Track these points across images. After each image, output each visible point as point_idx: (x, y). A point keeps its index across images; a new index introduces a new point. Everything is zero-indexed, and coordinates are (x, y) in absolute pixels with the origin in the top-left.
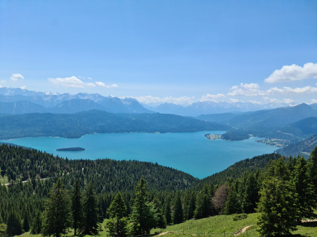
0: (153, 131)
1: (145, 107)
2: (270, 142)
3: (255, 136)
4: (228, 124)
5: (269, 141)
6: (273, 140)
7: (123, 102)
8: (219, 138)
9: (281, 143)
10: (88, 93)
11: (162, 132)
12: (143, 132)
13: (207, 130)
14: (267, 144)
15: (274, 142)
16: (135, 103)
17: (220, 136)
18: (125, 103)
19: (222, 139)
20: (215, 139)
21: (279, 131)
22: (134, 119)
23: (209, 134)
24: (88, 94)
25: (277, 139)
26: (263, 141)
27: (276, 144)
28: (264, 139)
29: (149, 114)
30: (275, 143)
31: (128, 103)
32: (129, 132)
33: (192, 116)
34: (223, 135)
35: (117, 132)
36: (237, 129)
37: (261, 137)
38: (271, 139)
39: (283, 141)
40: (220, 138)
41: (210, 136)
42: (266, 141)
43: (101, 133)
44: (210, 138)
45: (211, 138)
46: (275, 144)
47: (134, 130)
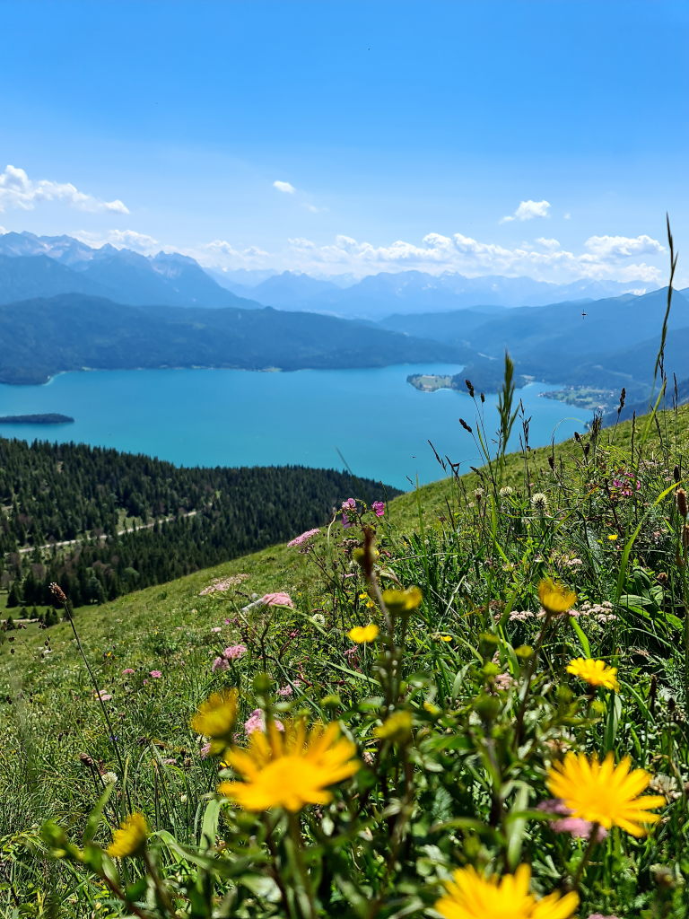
0: (258, 364)
1: (222, 285)
2: (578, 397)
3: (540, 381)
4: (468, 343)
5: (573, 396)
6: (583, 391)
7: (155, 269)
8: (445, 387)
9: (604, 401)
10: (35, 233)
11: (287, 367)
12: (231, 368)
13: (412, 363)
14: (569, 402)
15: (585, 397)
16: (191, 272)
17: (448, 381)
18: (161, 272)
19: (455, 388)
20: (434, 390)
21: (599, 367)
22: (199, 326)
23: (418, 375)
24: (36, 236)
25: (594, 389)
26: (560, 396)
27: (591, 403)
28: (560, 388)
29: (243, 312)
30: (590, 399)
31: (171, 273)
32: (188, 365)
33: (365, 317)
34: (456, 378)
35: (153, 366)
36: (491, 358)
37: (553, 382)
38: (579, 389)
39: (608, 395)
40: (448, 387)
41: (421, 380)
42: (567, 395)
43: (105, 367)
44: (421, 386)
45: (425, 386)
46: (587, 403)
47: (204, 362)
